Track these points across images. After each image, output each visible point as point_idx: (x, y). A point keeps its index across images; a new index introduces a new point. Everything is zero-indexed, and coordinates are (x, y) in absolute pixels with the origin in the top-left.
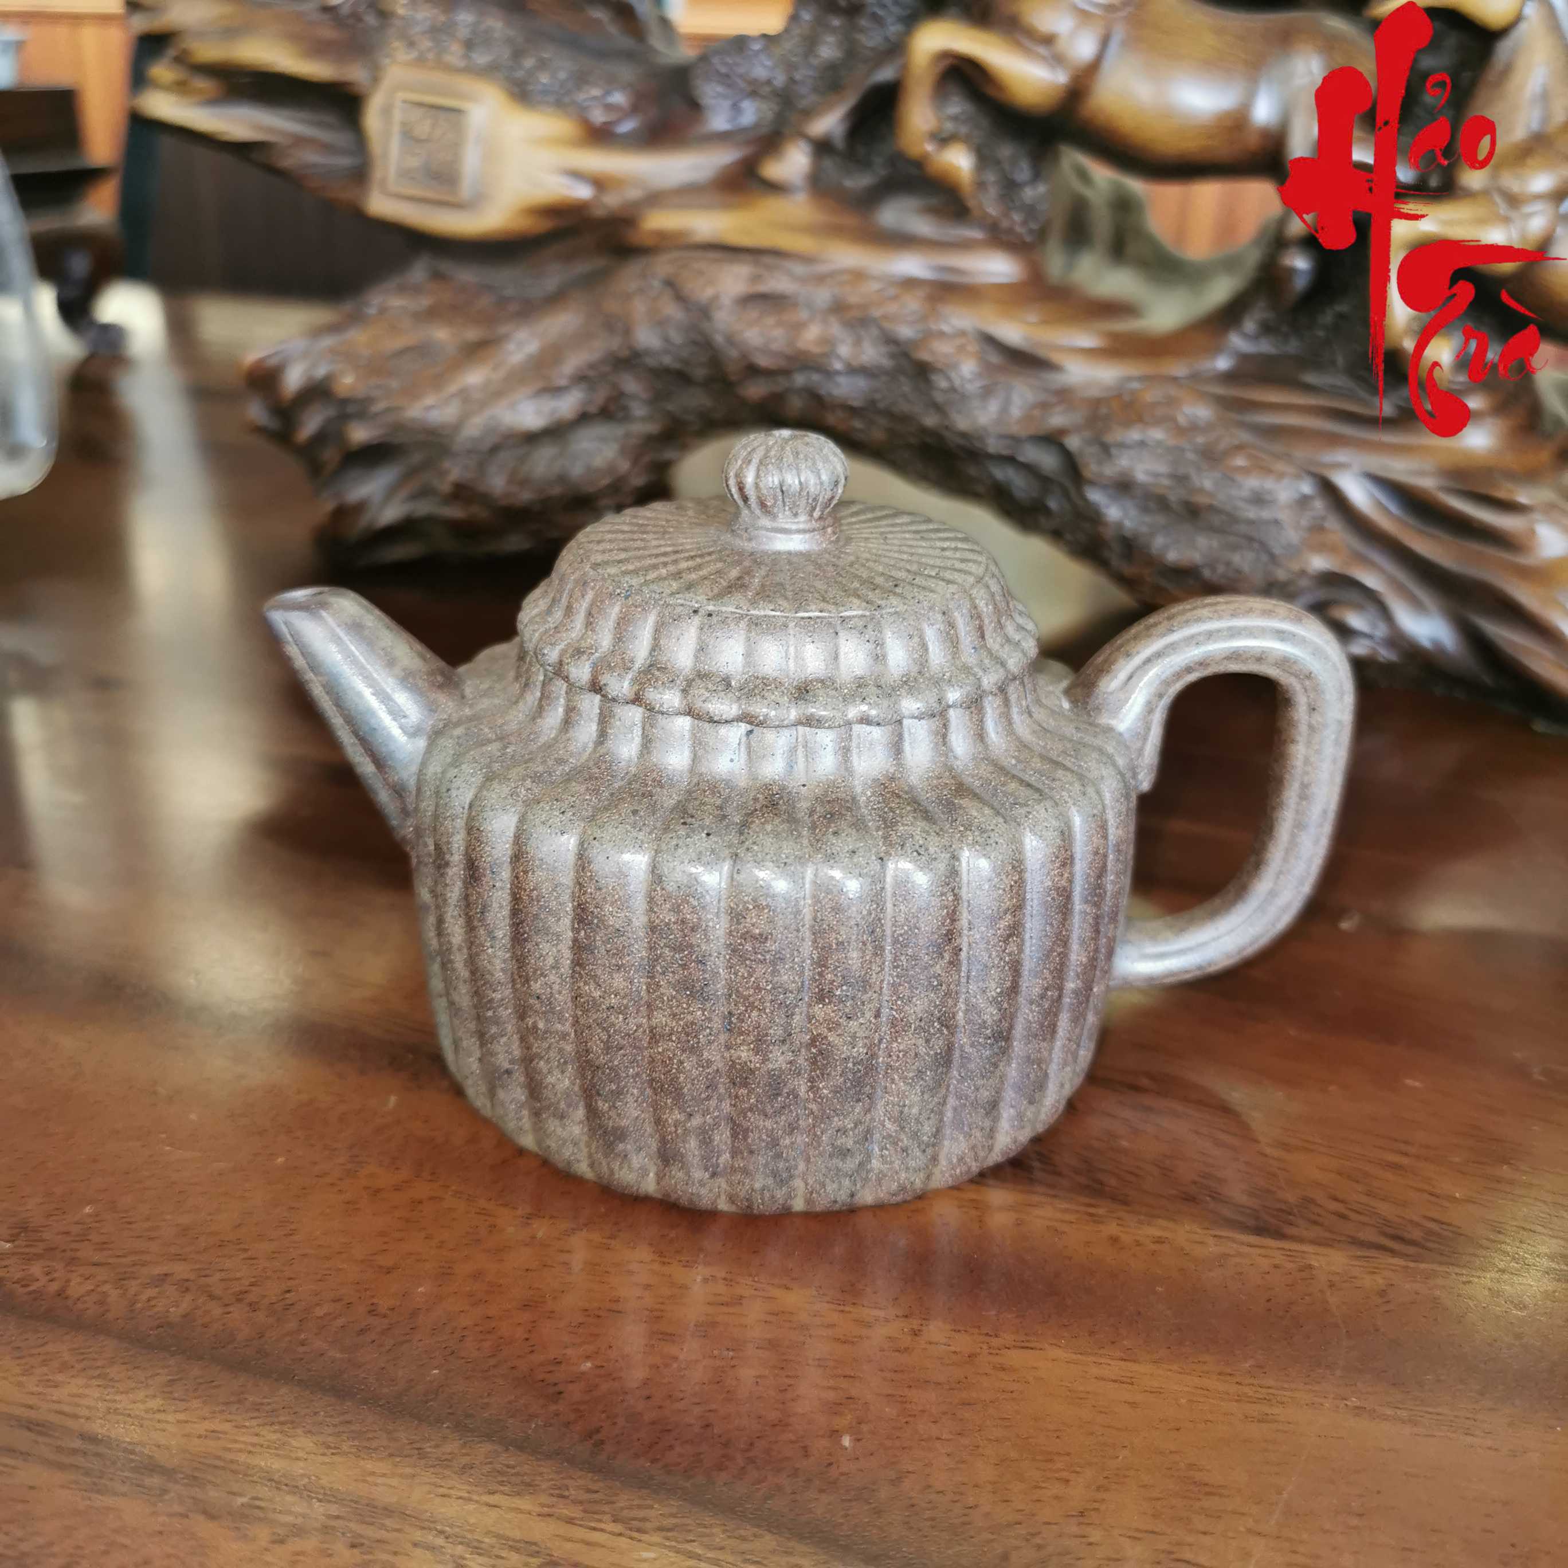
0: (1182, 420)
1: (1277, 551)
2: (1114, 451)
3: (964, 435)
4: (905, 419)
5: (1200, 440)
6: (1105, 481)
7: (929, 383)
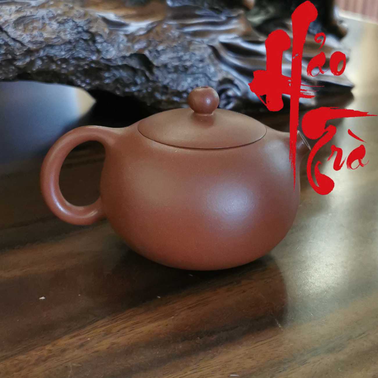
0: (172, 37)
1: (210, 76)
2: (161, 52)
3: (109, 60)
5: (179, 42)
6: (160, 65)
7: (94, 42)
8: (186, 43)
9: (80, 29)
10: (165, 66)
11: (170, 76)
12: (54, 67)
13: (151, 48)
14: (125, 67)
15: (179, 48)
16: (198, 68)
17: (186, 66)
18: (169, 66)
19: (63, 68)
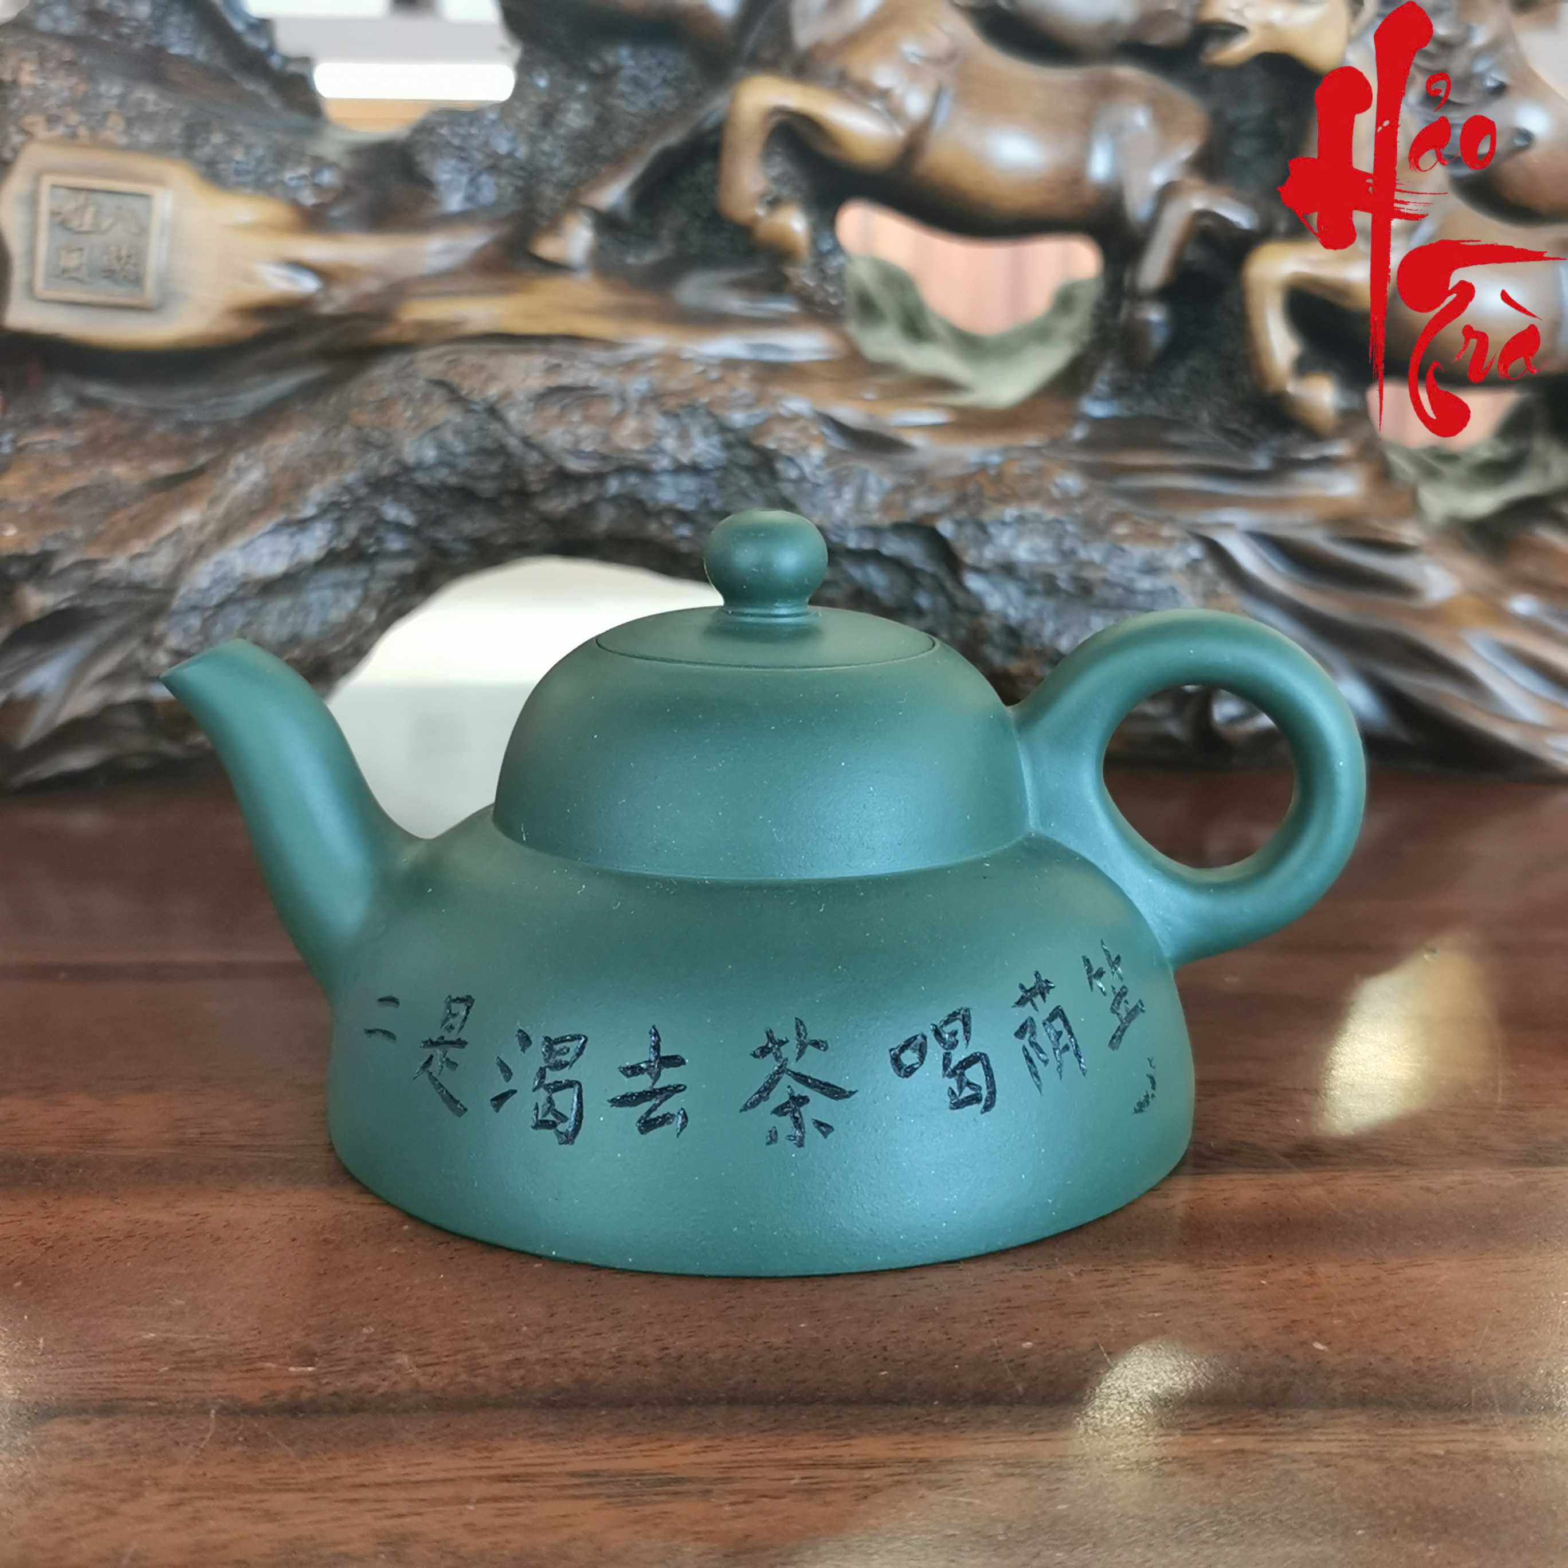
0: (1055, 492)
2: (992, 530)
5: (1079, 510)
6: (985, 565)
7: (774, 475)
8: (1102, 517)
9: (730, 437)
10: (1008, 569)
11: (1035, 603)
12: (653, 528)
13: (961, 514)
14: (875, 556)
15: (1070, 528)
16: (1130, 590)
17: (1086, 580)
18: (1024, 573)
19: (683, 538)
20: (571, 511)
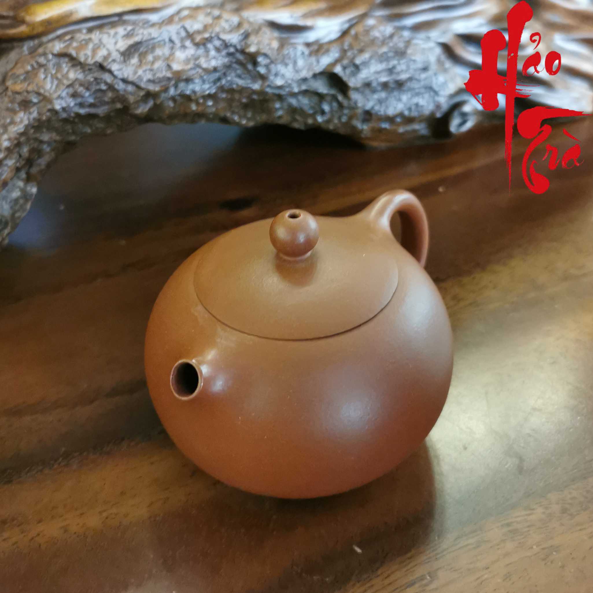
1: (437, 89)
2: (361, 67)
3: (280, 88)
4: (242, 90)
5: (391, 44)
6: (359, 85)
7: (255, 63)
9: (232, 50)
10: (368, 85)
11: (376, 96)
12: (194, 107)
13: (345, 62)
14: (305, 93)
15: (391, 55)
16: (419, 81)
17: (400, 80)
18: (374, 84)
19: (209, 107)
20: (150, 110)
